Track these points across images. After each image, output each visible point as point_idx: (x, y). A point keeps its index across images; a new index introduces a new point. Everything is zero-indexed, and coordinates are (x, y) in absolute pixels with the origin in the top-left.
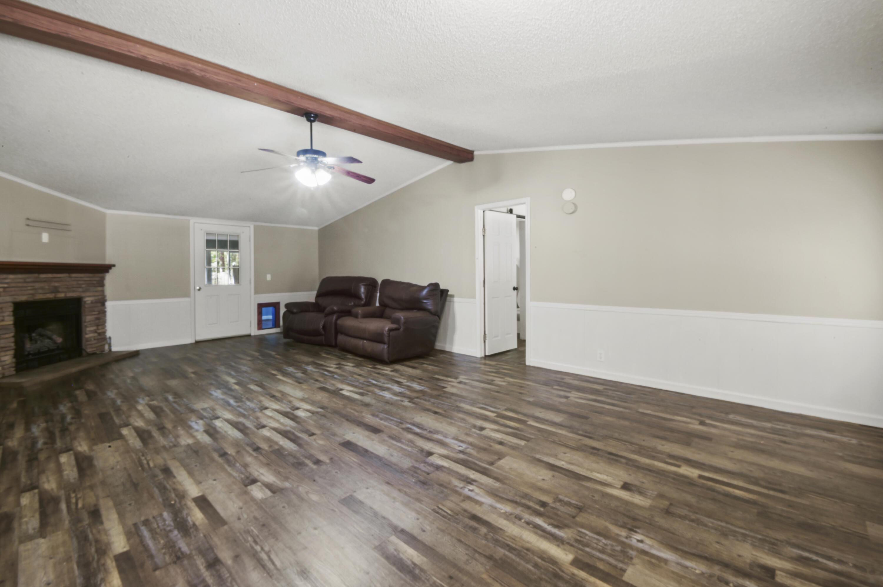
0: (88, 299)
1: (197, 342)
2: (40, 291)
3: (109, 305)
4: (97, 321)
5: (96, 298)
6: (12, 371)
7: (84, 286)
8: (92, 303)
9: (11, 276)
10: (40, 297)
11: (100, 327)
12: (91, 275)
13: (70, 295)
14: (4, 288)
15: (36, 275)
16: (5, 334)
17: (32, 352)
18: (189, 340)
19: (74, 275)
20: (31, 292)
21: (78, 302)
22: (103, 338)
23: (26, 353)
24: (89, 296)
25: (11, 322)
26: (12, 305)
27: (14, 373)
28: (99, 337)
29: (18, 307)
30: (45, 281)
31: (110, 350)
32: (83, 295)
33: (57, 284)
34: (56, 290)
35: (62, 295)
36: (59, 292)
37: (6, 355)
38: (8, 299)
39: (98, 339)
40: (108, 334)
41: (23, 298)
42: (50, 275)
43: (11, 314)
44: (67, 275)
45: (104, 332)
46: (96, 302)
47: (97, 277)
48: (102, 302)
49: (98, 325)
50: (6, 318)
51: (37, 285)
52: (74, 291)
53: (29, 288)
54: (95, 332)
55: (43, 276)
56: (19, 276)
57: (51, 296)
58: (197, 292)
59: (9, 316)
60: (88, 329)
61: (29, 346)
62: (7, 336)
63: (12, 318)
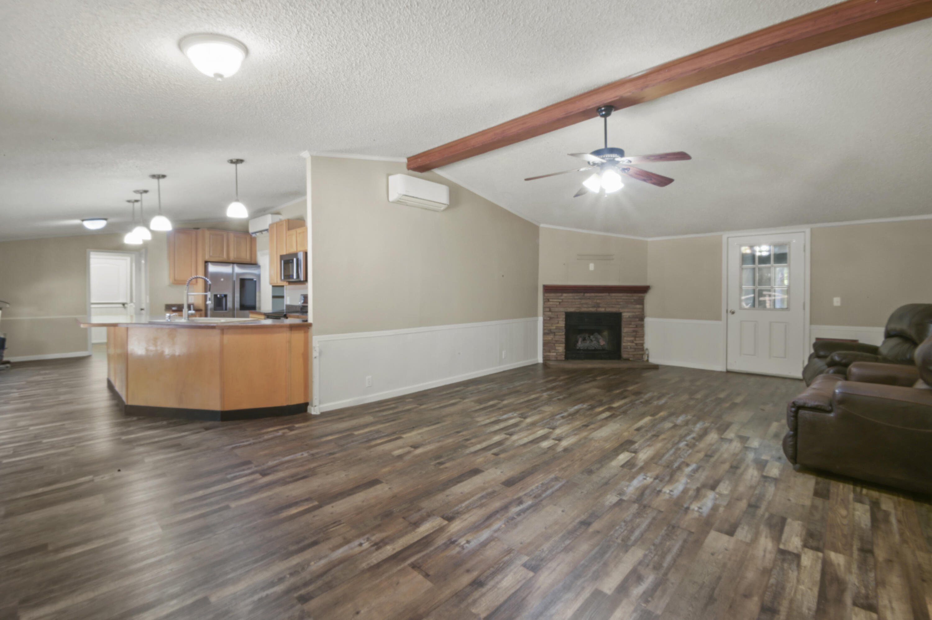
0: (626, 315)
1: (728, 372)
2: (585, 306)
3: (649, 321)
4: (635, 333)
5: (634, 314)
6: (563, 357)
7: (621, 303)
8: (629, 317)
9: (565, 295)
10: (584, 309)
11: (637, 339)
12: (629, 295)
13: (609, 310)
14: (560, 302)
15: (582, 294)
16: (559, 332)
17: (582, 348)
18: (720, 368)
19: (613, 294)
20: (578, 306)
21: (617, 316)
22: (640, 349)
23: (578, 348)
24: (628, 312)
25: (564, 325)
26: (564, 313)
27: (564, 359)
28: (636, 347)
29: (569, 316)
30: (589, 299)
31: (648, 360)
32: (621, 310)
33: (598, 301)
34: (598, 306)
35: (602, 310)
36: (599, 307)
37: (559, 346)
38: (562, 309)
39: (635, 349)
40: (646, 346)
41: (572, 310)
42: (593, 294)
43: (564, 320)
44: (607, 294)
45: (642, 344)
46: (634, 317)
47: (636, 296)
48: (641, 318)
49: (635, 337)
50: (560, 322)
51: (583, 301)
52: (612, 307)
53: (577, 303)
54: (632, 342)
55: (587, 295)
56: (571, 295)
57: (593, 310)
58: (730, 315)
59: (562, 321)
60: (625, 339)
61: (580, 344)
62: (560, 334)
63: (564, 322)
